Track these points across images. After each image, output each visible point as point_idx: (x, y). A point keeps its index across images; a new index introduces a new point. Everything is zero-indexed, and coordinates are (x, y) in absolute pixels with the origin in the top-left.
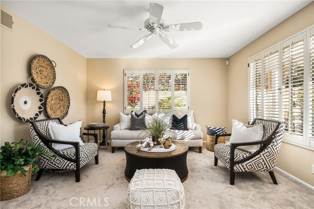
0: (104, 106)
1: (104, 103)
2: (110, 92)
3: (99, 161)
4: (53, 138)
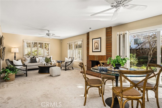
0: (15, 54)
1: (15, 53)
2: (18, 49)
3: (28, 75)
4: (15, 64)
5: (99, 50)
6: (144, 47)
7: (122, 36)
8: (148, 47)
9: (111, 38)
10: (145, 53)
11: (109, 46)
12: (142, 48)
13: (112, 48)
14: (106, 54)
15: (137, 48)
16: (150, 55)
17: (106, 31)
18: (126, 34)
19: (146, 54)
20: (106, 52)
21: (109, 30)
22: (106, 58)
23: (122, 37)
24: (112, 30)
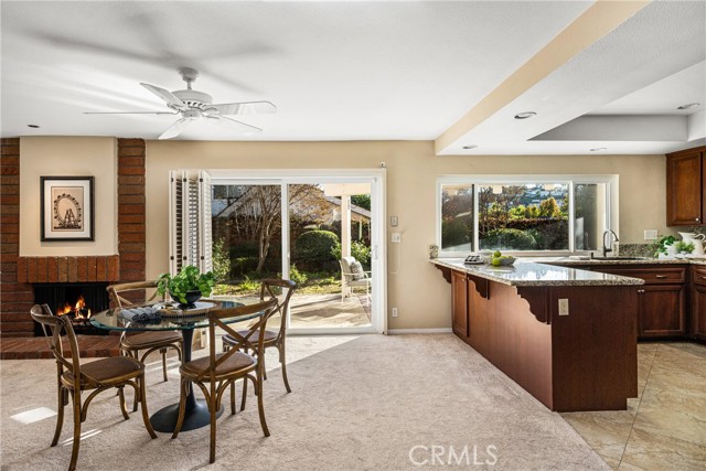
5: (86, 233)
6: (246, 212)
7: (186, 187)
8: (259, 213)
9: (144, 185)
10: (250, 232)
11: (133, 217)
12: (241, 218)
13: (144, 223)
14: (120, 252)
15: (225, 215)
16: (264, 242)
17: (119, 152)
18: (201, 180)
19: (254, 236)
20: (117, 243)
21: (134, 152)
22: (118, 266)
23: (188, 189)
24: (144, 152)
